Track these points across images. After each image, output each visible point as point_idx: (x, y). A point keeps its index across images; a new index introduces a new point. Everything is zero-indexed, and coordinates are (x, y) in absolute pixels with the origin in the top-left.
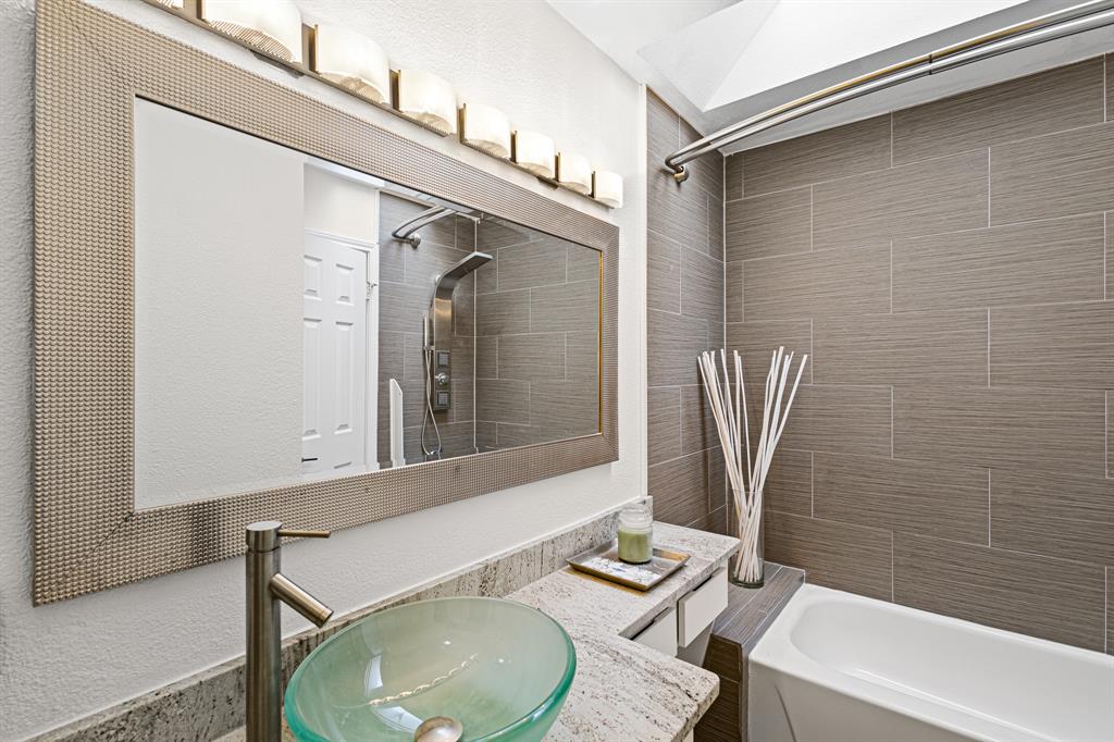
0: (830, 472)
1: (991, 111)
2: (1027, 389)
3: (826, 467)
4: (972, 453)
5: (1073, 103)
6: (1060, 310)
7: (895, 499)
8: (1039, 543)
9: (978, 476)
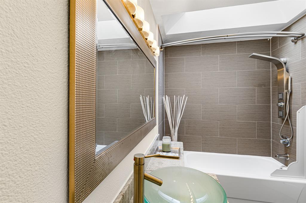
0: (189, 124)
1: (219, 48)
2: (225, 104)
3: (188, 123)
4: (216, 118)
5: (232, 49)
6: (230, 89)
7: (202, 129)
8: (227, 135)
9: (217, 122)
